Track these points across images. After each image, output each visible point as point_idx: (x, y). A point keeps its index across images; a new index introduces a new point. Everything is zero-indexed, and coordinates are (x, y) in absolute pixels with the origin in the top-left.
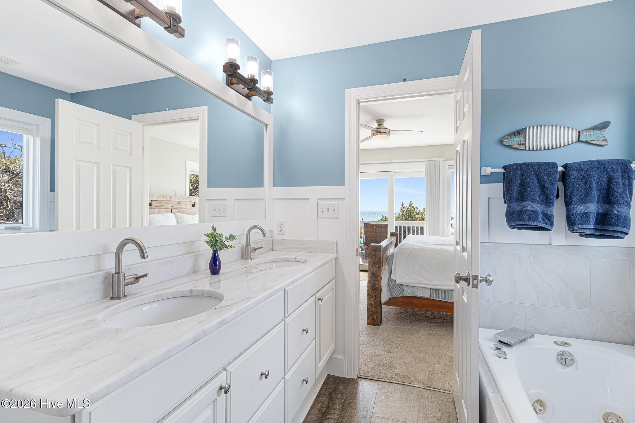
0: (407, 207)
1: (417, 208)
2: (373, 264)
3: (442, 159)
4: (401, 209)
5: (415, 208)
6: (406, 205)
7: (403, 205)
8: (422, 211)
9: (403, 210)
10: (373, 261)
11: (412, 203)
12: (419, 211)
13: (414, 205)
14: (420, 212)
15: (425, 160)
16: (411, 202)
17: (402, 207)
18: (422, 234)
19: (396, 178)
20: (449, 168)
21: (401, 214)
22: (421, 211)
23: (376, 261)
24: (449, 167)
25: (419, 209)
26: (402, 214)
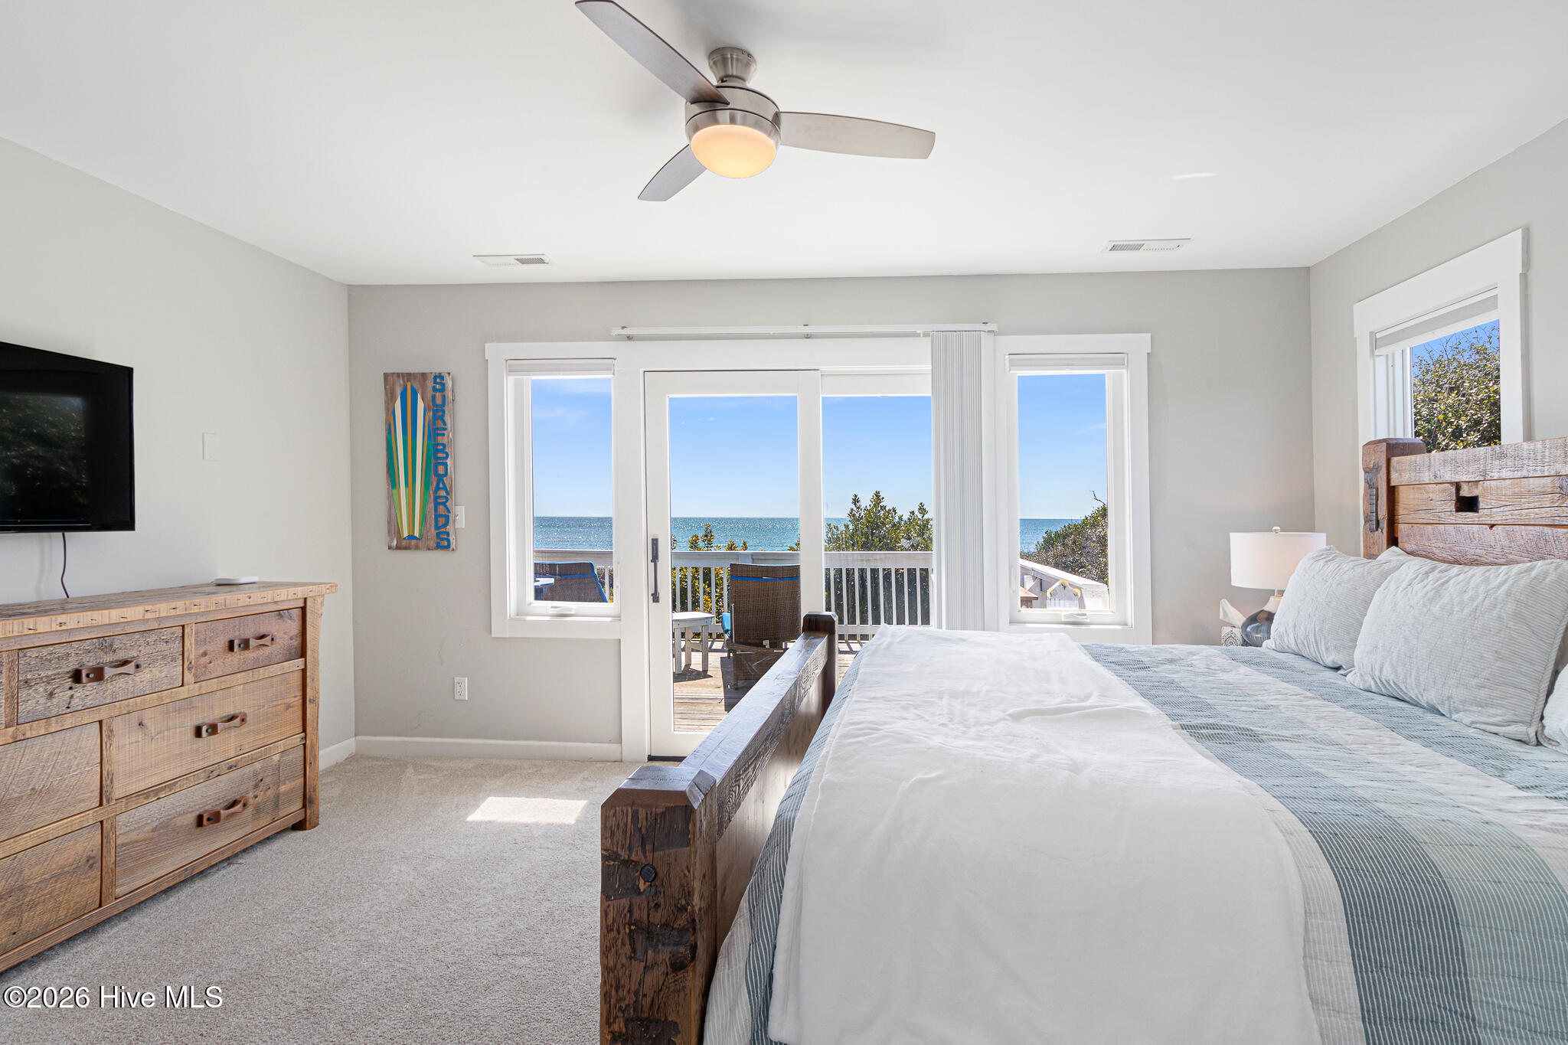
0: (869, 508)
1: (894, 511)
2: (640, 939)
3: (987, 328)
4: (852, 514)
5: (889, 510)
6: (866, 502)
7: (856, 501)
8: (907, 520)
9: (857, 515)
10: (636, 914)
11: (882, 495)
12: (900, 518)
13: (888, 503)
14: (903, 523)
15: (929, 328)
16: (877, 494)
17: (855, 509)
18: (926, 620)
19: (824, 396)
20: (1013, 364)
21: (851, 527)
22: (905, 518)
23: (657, 917)
24: (1010, 360)
25: (899, 513)
26: (856, 527)
